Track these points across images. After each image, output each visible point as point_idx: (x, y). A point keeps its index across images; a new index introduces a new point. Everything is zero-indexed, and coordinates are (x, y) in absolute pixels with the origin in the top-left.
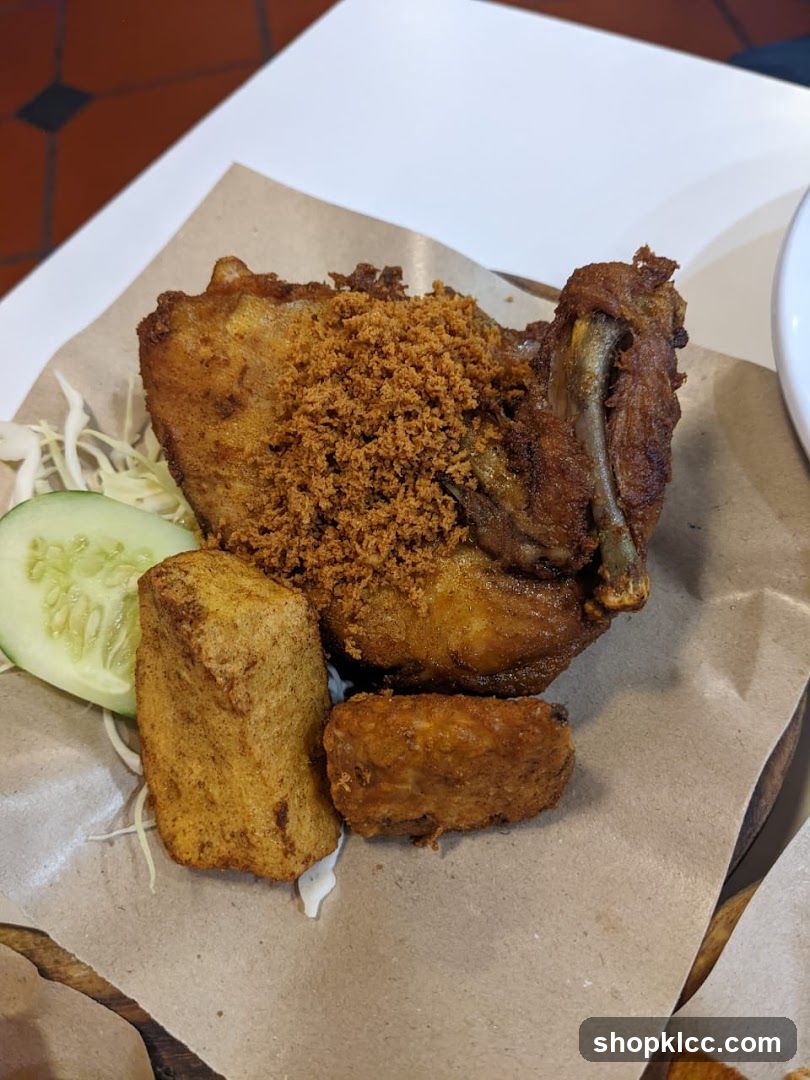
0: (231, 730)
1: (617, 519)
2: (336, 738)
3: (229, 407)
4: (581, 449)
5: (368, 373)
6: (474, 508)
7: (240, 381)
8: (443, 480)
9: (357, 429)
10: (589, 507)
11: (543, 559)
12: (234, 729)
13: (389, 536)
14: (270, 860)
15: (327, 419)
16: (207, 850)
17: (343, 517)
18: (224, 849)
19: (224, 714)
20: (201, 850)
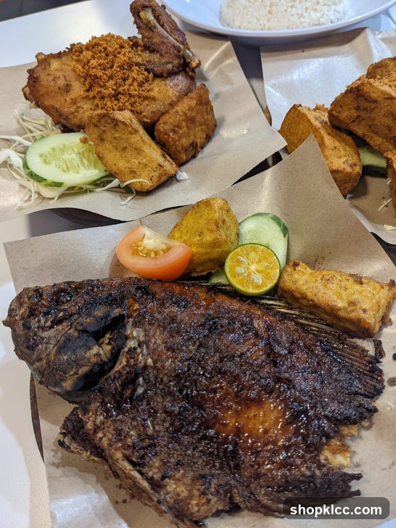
0: (138, 139)
1: (182, 46)
2: (162, 127)
3: (67, 88)
4: (162, 36)
5: (101, 52)
6: (150, 67)
7: (66, 80)
8: (138, 64)
9: (108, 66)
10: (174, 46)
11: (173, 66)
12: (139, 138)
13: (135, 84)
14: (169, 168)
15: (99, 67)
16: (153, 179)
17: (121, 89)
18: (157, 174)
19: (134, 136)
20: (151, 180)
